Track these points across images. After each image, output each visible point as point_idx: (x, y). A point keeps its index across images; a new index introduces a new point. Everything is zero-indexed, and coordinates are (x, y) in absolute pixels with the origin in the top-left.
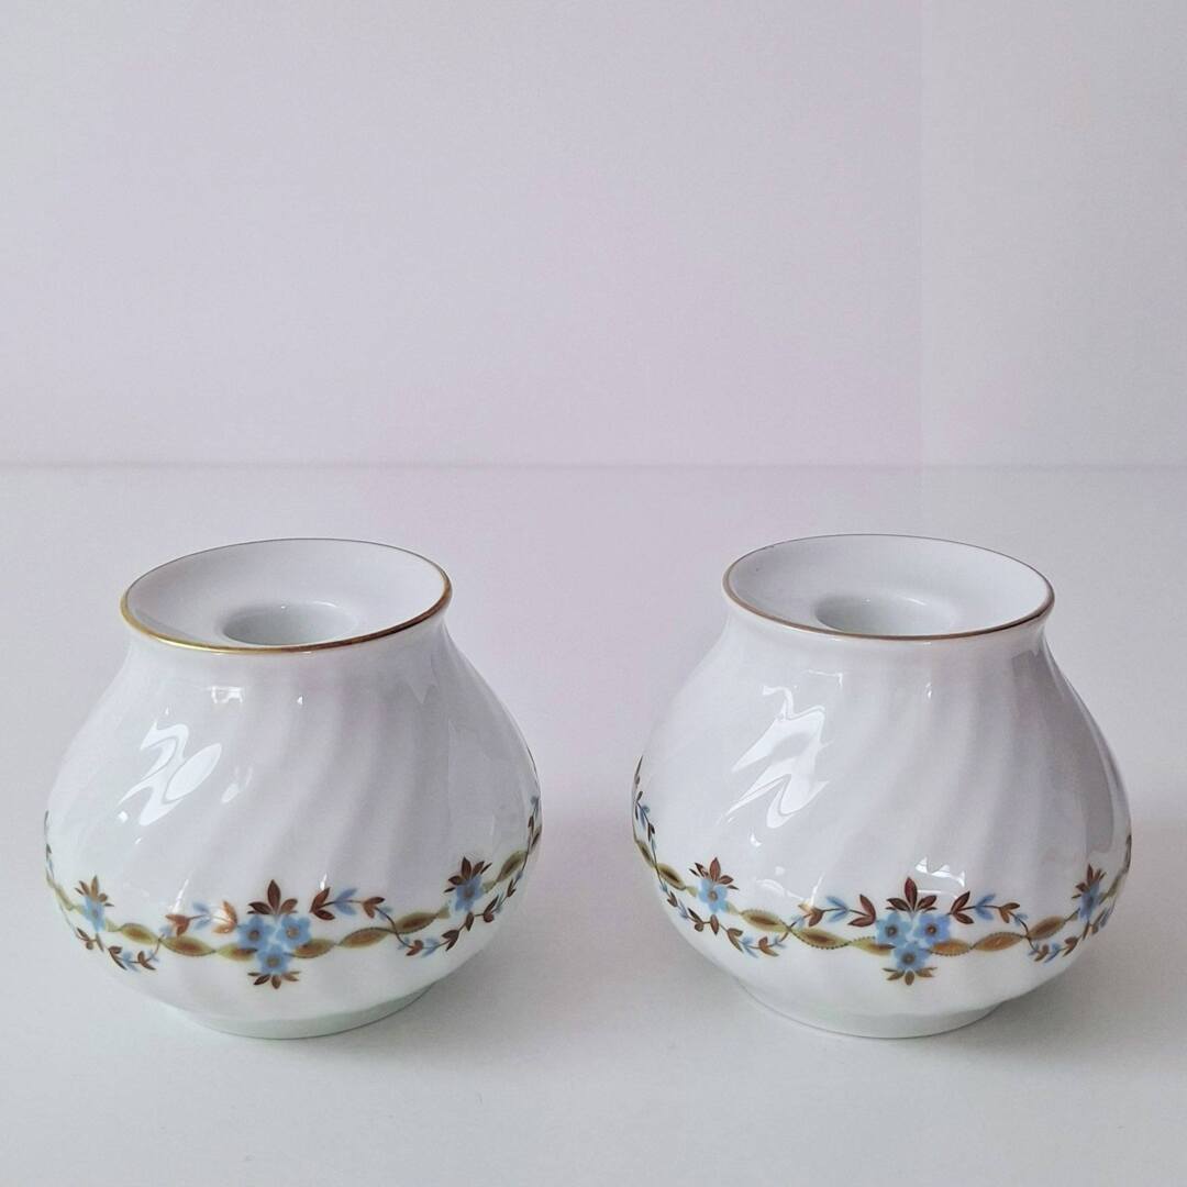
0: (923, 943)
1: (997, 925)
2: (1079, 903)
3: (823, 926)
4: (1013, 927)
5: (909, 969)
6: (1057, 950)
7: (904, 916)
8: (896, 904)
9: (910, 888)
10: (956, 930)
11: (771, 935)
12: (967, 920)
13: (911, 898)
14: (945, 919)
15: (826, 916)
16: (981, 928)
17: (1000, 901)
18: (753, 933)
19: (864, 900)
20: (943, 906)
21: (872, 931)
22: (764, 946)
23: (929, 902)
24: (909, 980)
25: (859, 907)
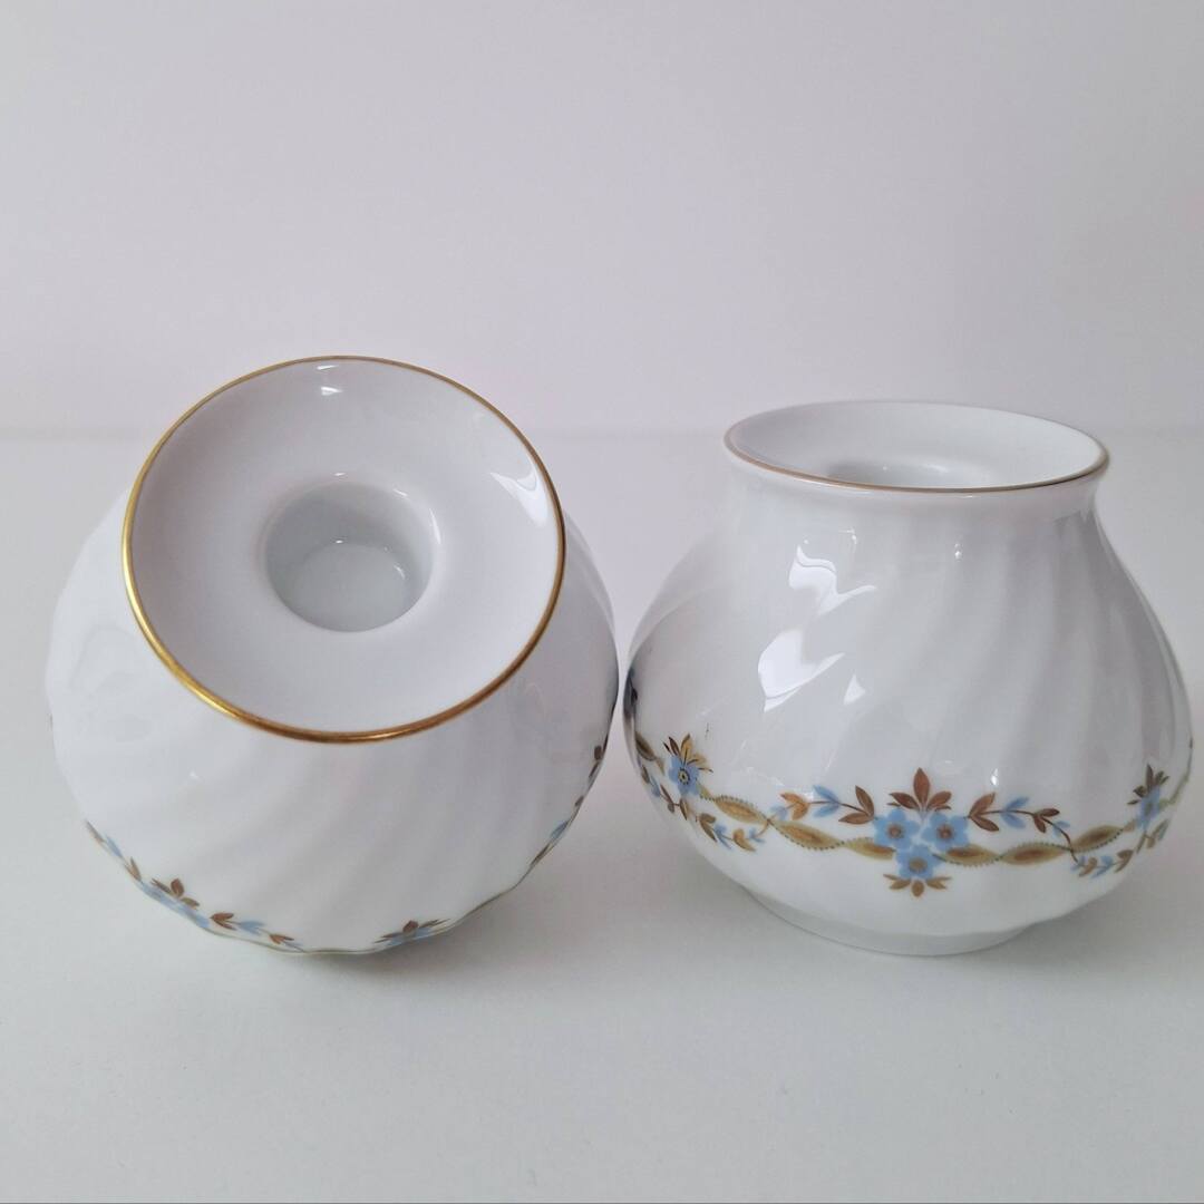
0: (934, 848)
1: (1029, 834)
2: (1136, 811)
3: (811, 821)
4: (1051, 837)
5: (917, 878)
6: (1109, 864)
7: (911, 815)
8: (902, 800)
9: (921, 781)
10: (976, 836)
11: (747, 827)
12: (992, 827)
13: (922, 794)
14: (962, 821)
15: (813, 810)
16: (1010, 837)
18: (729, 823)
19: (861, 793)
20: (960, 806)
22: (738, 839)
23: (943, 799)
24: (918, 890)
25: (854, 801)
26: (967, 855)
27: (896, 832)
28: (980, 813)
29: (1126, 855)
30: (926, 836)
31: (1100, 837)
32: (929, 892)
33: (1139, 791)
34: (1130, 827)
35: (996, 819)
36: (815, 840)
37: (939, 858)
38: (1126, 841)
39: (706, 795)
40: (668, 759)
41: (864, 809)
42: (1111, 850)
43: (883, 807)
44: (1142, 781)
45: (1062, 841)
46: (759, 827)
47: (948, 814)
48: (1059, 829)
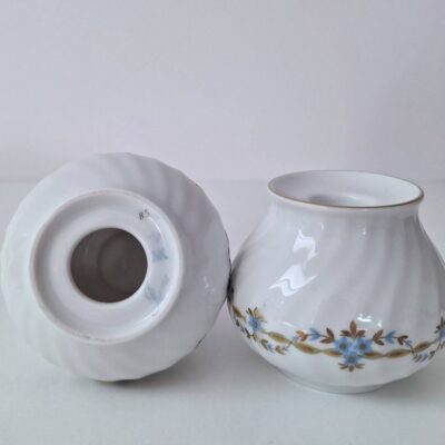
0: (358, 353)
1: (396, 346)
3: (308, 342)
4: (405, 347)
5: (351, 364)
6: (426, 356)
8: (346, 333)
10: (375, 347)
11: (282, 345)
13: (353, 331)
14: (370, 341)
15: (309, 337)
16: (388, 347)
17: (398, 335)
19: (329, 331)
20: (369, 336)
21: (332, 346)
22: (278, 349)
23: (362, 333)
24: (351, 369)
25: (326, 334)
26: (371, 355)
27: (343, 346)
28: (377, 338)
29: (433, 353)
30: (355, 347)
31: (423, 346)
32: (356, 370)
33: (439, 327)
34: (434, 342)
35: (383, 340)
36: (309, 350)
37: (360, 357)
38: (433, 347)
39: (264, 332)
40: (248, 317)
41: (330, 337)
42: (427, 351)
43: (338, 336)
44: (439, 323)
45: (409, 348)
46: (287, 345)
47: (364, 339)
48: (408, 343)
